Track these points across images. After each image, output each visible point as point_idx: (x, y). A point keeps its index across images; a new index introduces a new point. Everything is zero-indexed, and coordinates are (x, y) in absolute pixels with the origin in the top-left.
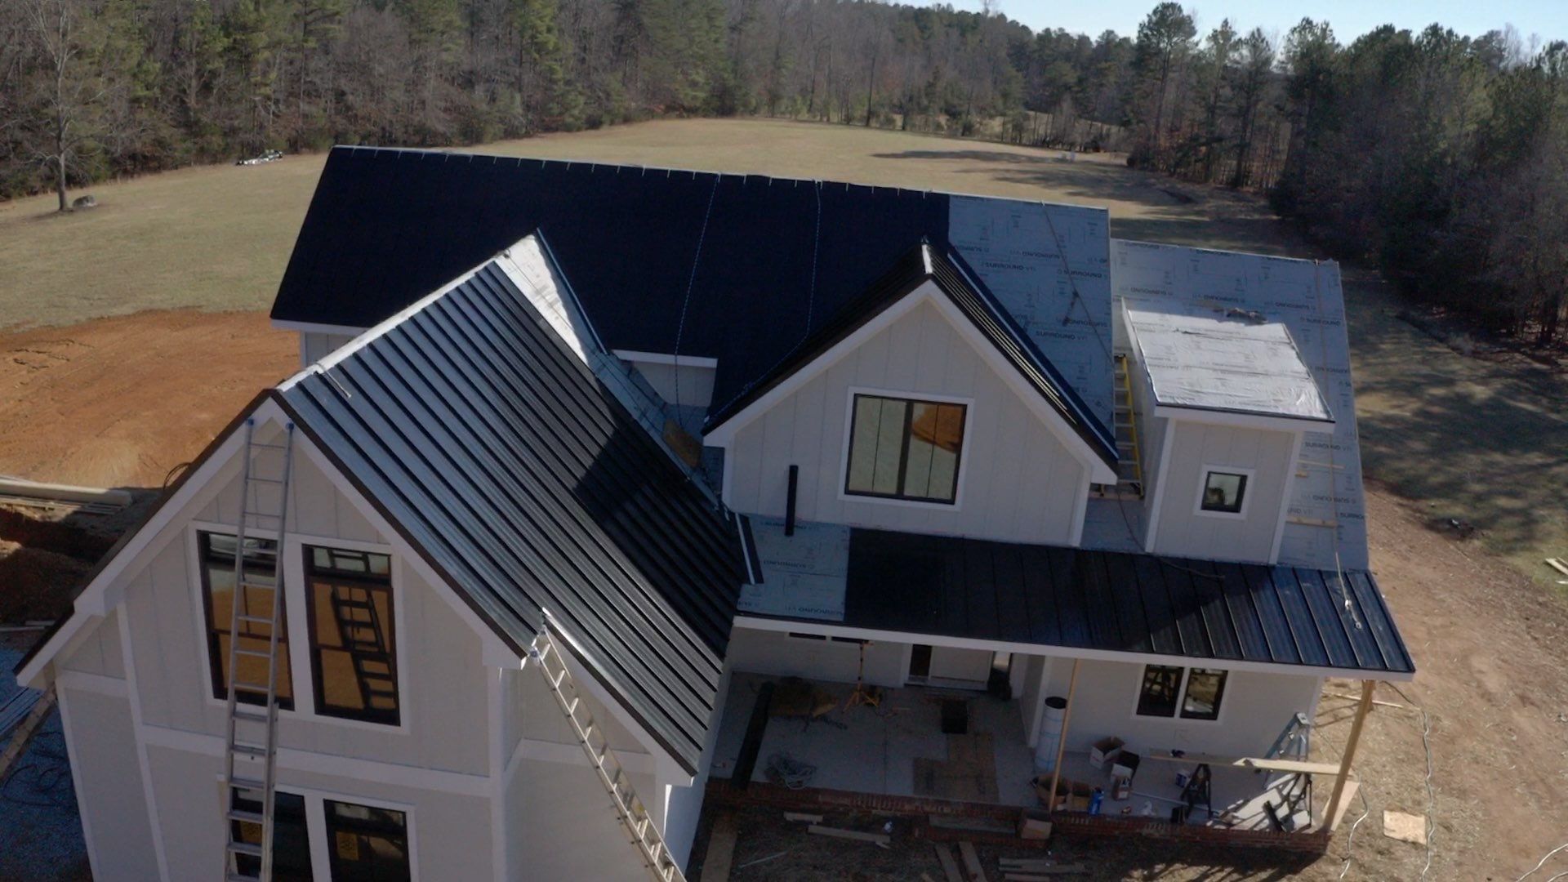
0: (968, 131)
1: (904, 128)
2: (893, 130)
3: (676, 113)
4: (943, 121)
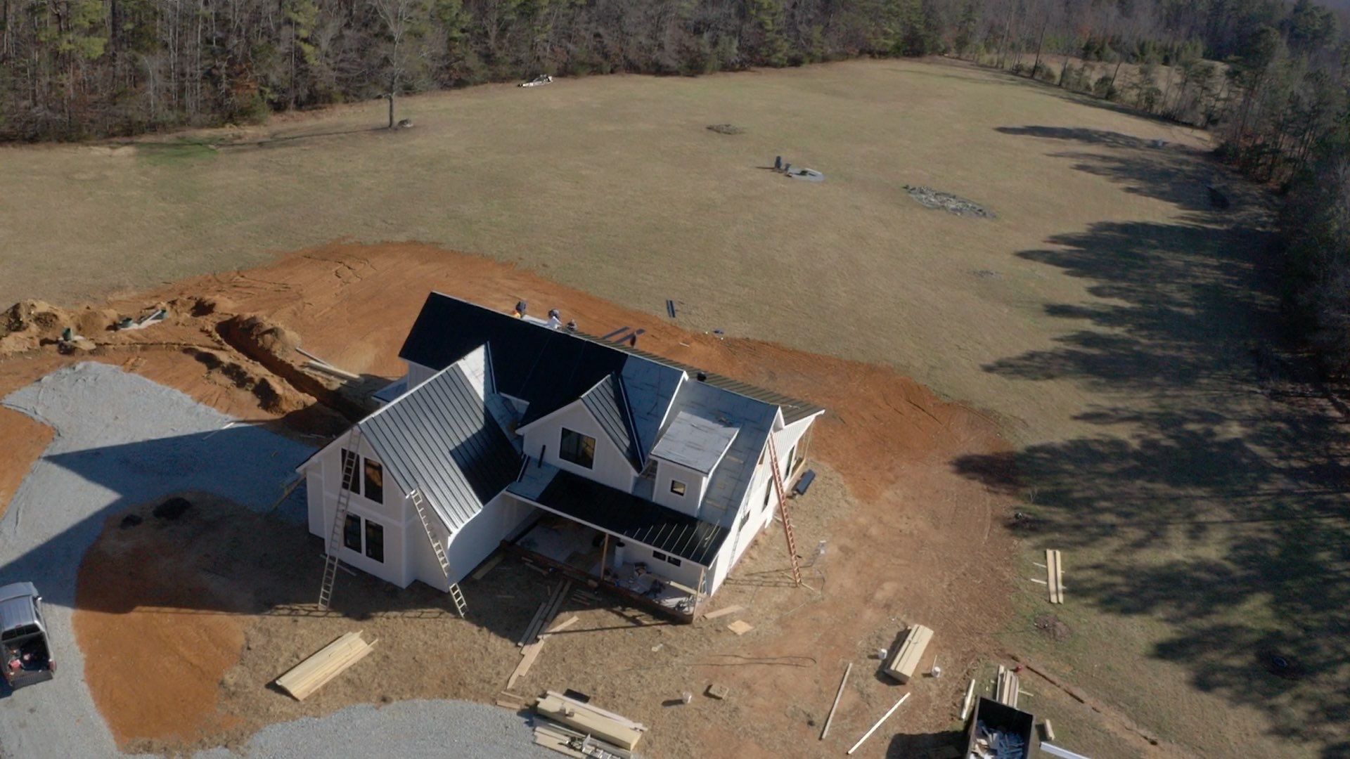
0: (1110, 95)
2: (1052, 86)
3: (868, 55)
4: (1092, 83)
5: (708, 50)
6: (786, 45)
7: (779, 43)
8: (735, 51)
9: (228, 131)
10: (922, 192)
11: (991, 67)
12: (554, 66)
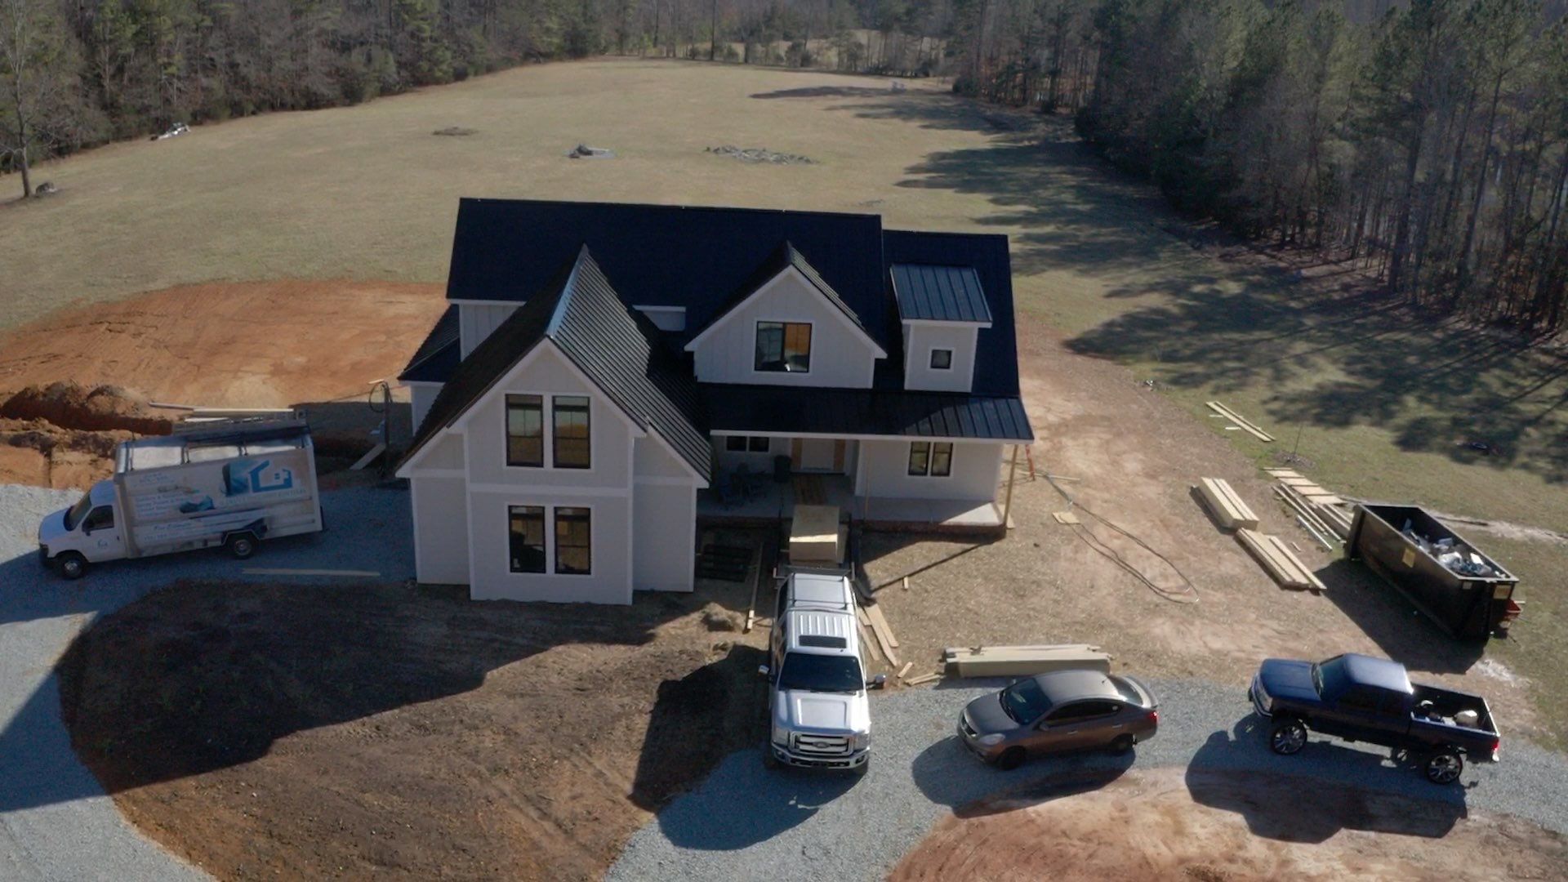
0: (805, 62)
1: (746, 61)
2: (738, 64)
3: (535, 61)
4: (782, 53)
5: (362, 69)
6: (449, 54)
7: (439, 53)
10: (728, 151)
11: (662, 57)
12: (190, 113)
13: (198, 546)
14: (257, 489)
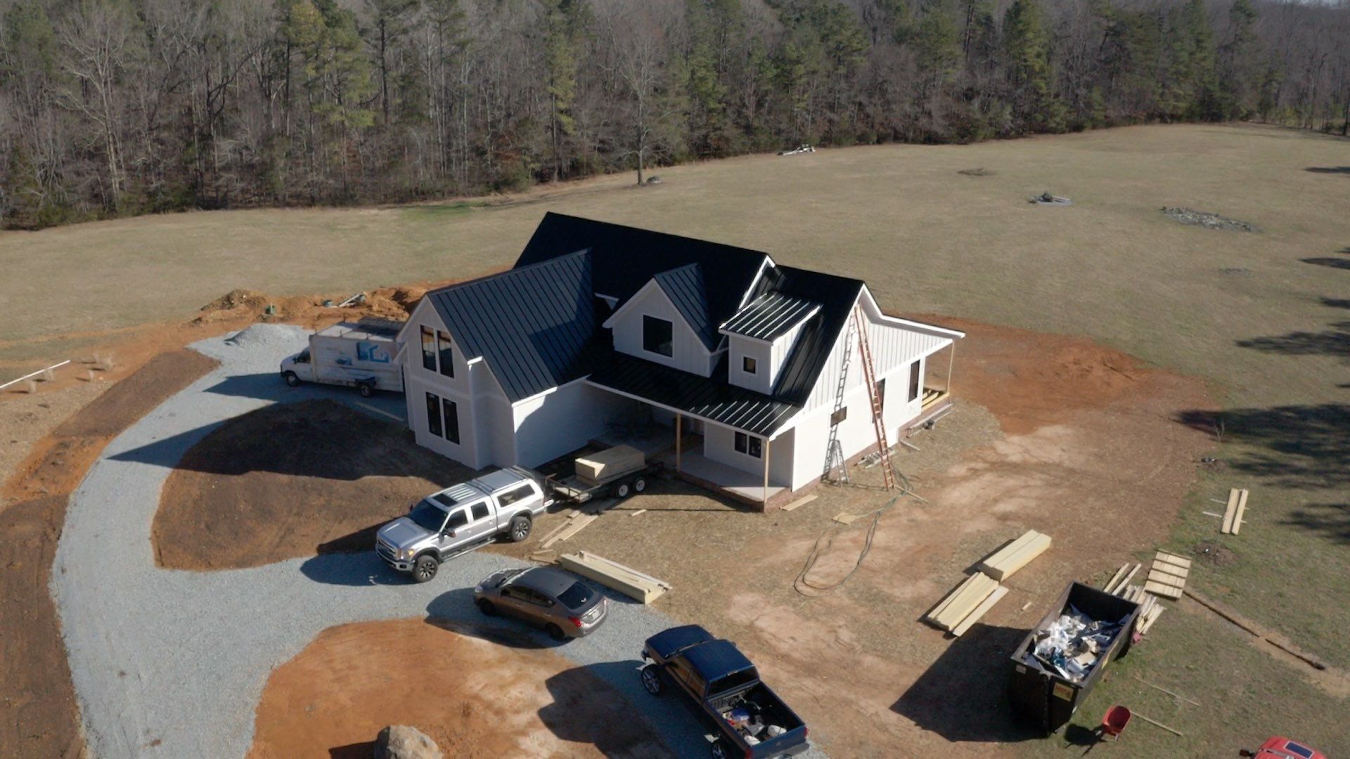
3: (1158, 120)
5: (978, 116)
6: (1064, 110)
7: (1056, 107)
8: (1009, 117)
9: (493, 198)
10: (1180, 212)
11: (1299, 129)
12: (816, 137)
13: (345, 384)
14: (372, 359)
